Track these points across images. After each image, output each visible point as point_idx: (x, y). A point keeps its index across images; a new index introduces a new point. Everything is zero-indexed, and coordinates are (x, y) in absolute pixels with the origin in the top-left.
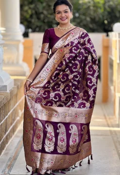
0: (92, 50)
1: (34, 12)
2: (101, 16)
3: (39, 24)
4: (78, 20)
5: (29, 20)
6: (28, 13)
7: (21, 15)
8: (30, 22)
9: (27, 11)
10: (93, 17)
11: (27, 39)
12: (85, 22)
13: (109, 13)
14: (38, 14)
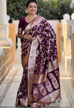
0: (50, 30)
1: (15, 7)
2: (56, 10)
3: (18, 15)
4: (42, 13)
5: (13, 12)
6: (12, 8)
7: (8, 9)
8: (13, 14)
9: (11, 7)
10: (51, 10)
11: (11, 24)
12: (46, 14)
13: (61, 8)
14: (18, 9)
